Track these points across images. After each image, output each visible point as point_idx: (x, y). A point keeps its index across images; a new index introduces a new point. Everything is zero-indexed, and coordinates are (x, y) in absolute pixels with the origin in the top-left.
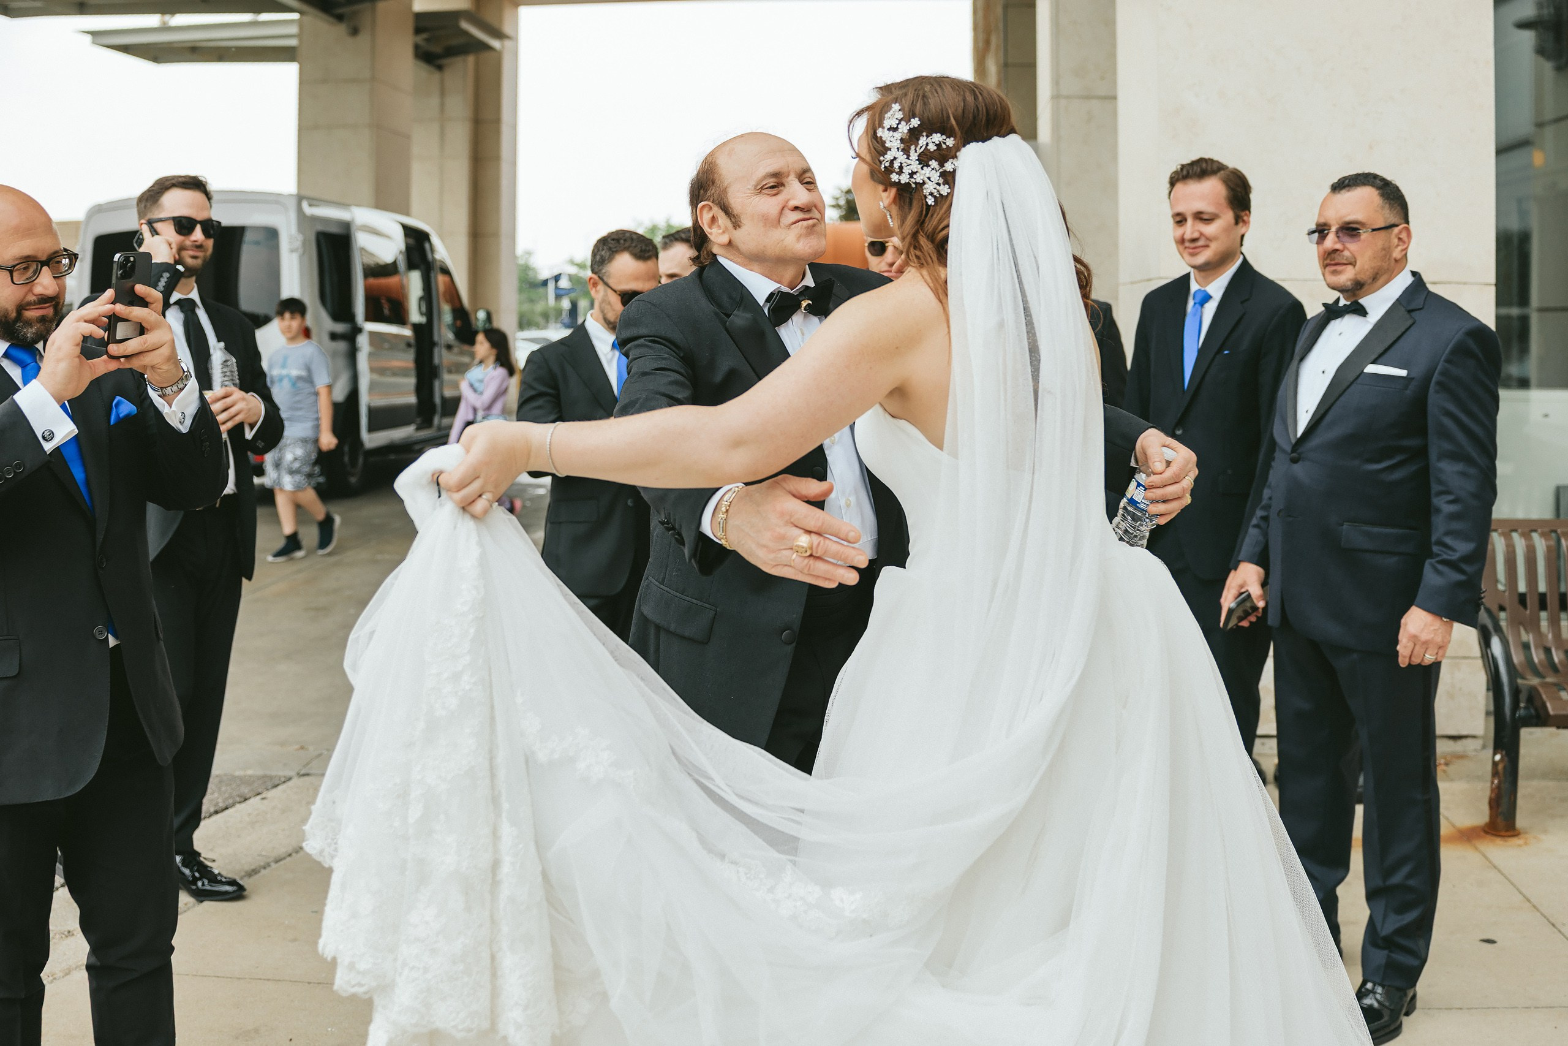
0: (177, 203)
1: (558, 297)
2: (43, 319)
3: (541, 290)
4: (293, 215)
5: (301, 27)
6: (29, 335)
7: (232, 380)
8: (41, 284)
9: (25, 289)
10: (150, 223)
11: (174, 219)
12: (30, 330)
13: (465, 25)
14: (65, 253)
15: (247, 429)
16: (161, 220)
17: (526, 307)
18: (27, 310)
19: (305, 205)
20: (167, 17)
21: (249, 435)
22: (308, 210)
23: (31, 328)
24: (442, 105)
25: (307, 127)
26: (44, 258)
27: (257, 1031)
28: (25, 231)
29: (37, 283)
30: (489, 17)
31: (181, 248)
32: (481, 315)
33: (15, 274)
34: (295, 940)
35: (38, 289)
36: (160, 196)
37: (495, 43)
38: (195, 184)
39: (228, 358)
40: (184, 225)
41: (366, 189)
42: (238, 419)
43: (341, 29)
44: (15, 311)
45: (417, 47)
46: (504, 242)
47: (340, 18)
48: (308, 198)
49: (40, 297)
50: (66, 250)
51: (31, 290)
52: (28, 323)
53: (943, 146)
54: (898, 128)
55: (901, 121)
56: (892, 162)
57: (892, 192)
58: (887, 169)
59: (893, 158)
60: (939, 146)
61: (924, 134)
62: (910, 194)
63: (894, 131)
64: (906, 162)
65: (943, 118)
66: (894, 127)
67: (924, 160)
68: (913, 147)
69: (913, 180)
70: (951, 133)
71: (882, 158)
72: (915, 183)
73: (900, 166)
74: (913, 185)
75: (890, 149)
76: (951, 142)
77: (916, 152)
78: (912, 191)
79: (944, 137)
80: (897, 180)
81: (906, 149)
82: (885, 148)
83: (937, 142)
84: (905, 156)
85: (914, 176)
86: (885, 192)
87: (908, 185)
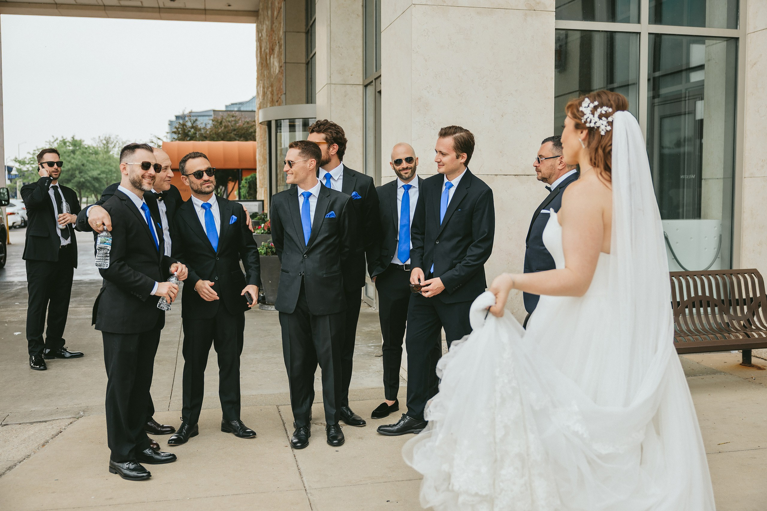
10: (41, 164)
11: (48, 162)
31: (51, 172)
36: (43, 155)
38: (54, 151)
40: (51, 164)
53: (608, 112)
54: (588, 106)
55: (590, 104)
56: (586, 119)
57: (585, 132)
58: (585, 122)
59: (587, 117)
60: (606, 112)
61: (600, 108)
62: (594, 131)
63: (587, 107)
64: (593, 118)
65: (608, 102)
66: (587, 106)
67: (600, 117)
68: (595, 112)
69: (596, 125)
70: (611, 106)
71: (582, 118)
72: (597, 127)
73: (590, 120)
74: (596, 128)
75: (586, 114)
76: (610, 110)
77: (597, 114)
78: (595, 130)
79: (608, 108)
80: (589, 126)
81: (593, 113)
82: (583, 114)
83: (605, 110)
84: (592, 116)
85: (596, 124)
86: (582, 133)
87: (593, 127)
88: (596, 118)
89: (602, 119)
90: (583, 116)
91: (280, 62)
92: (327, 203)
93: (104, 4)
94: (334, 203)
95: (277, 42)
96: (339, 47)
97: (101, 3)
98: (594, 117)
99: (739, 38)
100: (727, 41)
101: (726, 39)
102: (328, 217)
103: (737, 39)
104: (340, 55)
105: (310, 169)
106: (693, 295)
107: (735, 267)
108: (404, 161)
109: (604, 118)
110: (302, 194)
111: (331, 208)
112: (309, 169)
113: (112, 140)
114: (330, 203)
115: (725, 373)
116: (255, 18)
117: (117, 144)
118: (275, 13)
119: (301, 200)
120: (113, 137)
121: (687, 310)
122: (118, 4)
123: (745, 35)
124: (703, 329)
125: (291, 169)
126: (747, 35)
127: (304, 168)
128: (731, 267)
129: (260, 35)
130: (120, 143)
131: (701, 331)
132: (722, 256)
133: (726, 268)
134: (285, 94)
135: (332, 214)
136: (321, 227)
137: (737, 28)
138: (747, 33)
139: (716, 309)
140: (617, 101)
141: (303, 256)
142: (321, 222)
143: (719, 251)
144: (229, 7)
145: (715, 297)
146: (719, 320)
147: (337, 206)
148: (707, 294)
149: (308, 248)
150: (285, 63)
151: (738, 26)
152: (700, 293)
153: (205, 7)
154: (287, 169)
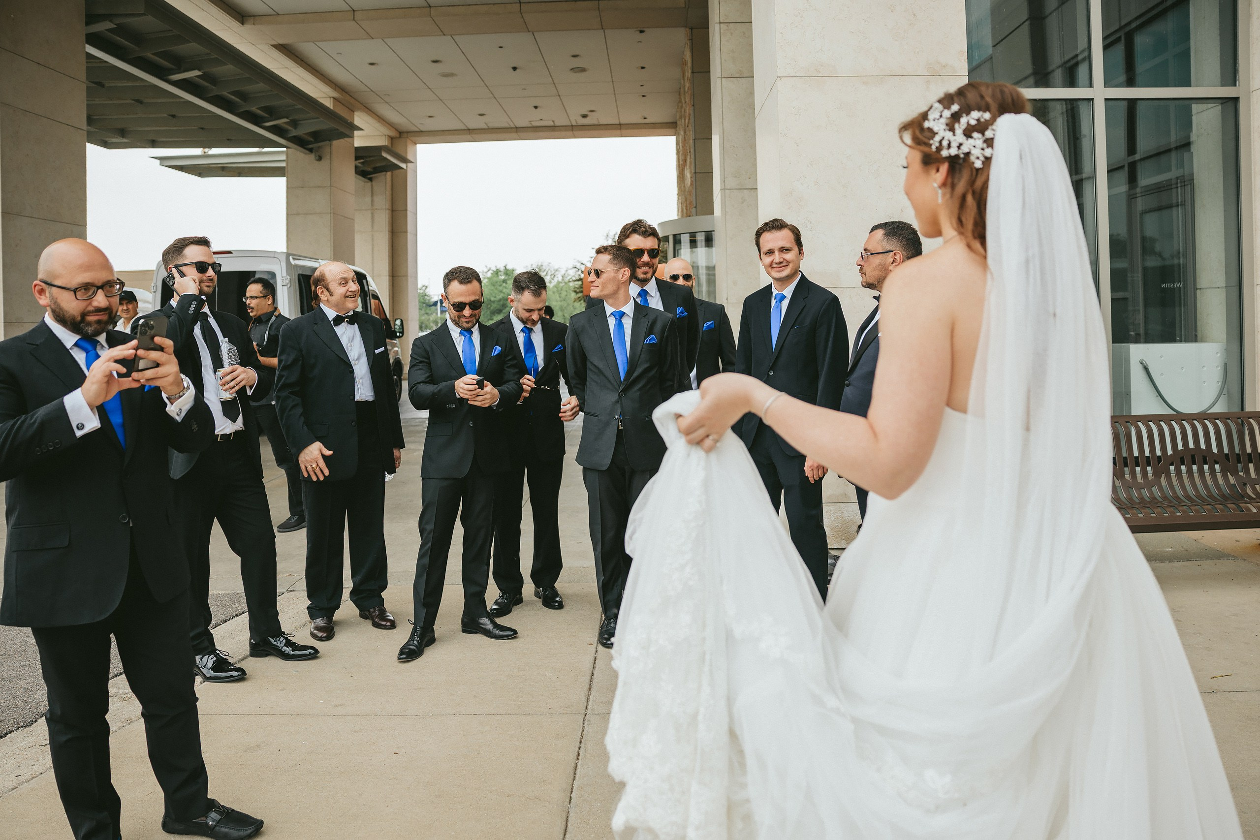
0: (193, 253)
1: (442, 312)
2: (99, 322)
3: (433, 308)
4: (284, 265)
5: (287, 157)
6: (89, 331)
7: (236, 360)
8: (97, 301)
9: (86, 303)
10: (177, 267)
11: (196, 263)
12: (90, 329)
13: (384, 155)
14: (118, 281)
15: (248, 389)
16: (185, 265)
17: (425, 318)
18: (89, 316)
19: (291, 258)
20: (206, 150)
21: (249, 393)
22: (293, 262)
23: (91, 327)
24: (372, 201)
25: (291, 215)
26: (100, 284)
27: (258, 746)
28: (87, 267)
29: (95, 300)
30: (399, 150)
31: (201, 282)
32: (398, 322)
33: (78, 293)
34: (283, 690)
35: (95, 304)
36: (183, 250)
37: (403, 165)
38: (203, 242)
39: (232, 347)
40: (201, 267)
41: (328, 250)
42: (242, 384)
43: (312, 157)
44: (79, 316)
45: (356, 167)
46: (410, 280)
47: (311, 150)
48: (292, 255)
49: (96, 308)
50: (118, 279)
51: (90, 304)
52: (89, 324)
53: (982, 120)
54: (941, 116)
55: (943, 111)
56: (940, 142)
57: (944, 168)
58: (939, 149)
59: (941, 138)
60: (978, 120)
61: (964, 115)
62: (960, 164)
63: (938, 119)
64: (952, 138)
65: (979, 99)
66: (938, 117)
67: (968, 134)
68: (957, 126)
69: (961, 151)
70: (986, 109)
71: (931, 142)
72: (963, 153)
73: (948, 142)
74: (962, 156)
75: (937, 133)
76: (987, 116)
77: (959, 128)
78: (961, 161)
79: (981, 113)
80: (948, 155)
81: (952, 129)
82: (932, 133)
83: (977, 118)
84: (951, 133)
85: (962, 147)
86: (938, 170)
87: (957, 156)
88: (960, 137)
89: (971, 137)
90: (932, 138)
91: (691, 172)
92: (645, 324)
93: (515, 125)
94: (654, 323)
95: (688, 151)
96: (734, 147)
97: (512, 126)
98: (954, 135)
99: (1238, 98)
100: (1222, 104)
101: (1220, 101)
102: (648, 342)
103: (1236, 100)
104: (735, 156)
105: (623, 282)
106: (1180, 447)
107: (1248, 408)
108: (681, 278)
109: (976, 135)
110: (611, 314)
111: (650, 332)
112: (621, 280)
113: (544, 267)
114: (649, 325)
115: (1235, 558)
116: (673, 130)
117: (549, 271)
118: (687, 121)
119: (612, 322)
120: (545, 264)
121: (1172, 468)
122: (530, 125)
123: (1249, 93)
124: (1198, 496)
125: (598, 280)
126: (1251, 94)
127: (614, 279)
128: (1243, 407)
129: (678, 147)
130: (552, 270)
131: (1195, 498)
132: (1228, 392)
133: (1236, 409)
134: (696, 207)
135: (652, 339)
136: (640, 355)
137: (1235, 85)
138: (1251, 91)
139: (1217, 467)
140: (999, 95)
141: (619, 395)
142: (640, 349)
143: (1224, 386)
144: (645, 120)
145: (1215, 450)
146: (1221, 481)
147: (658, 327)
148: (1203, 446)
149: (626, 383)
150: (695, 173)
151: (1237, 82)
152: (1191, 445)
153: (620, 122)
154: (593, 280)
